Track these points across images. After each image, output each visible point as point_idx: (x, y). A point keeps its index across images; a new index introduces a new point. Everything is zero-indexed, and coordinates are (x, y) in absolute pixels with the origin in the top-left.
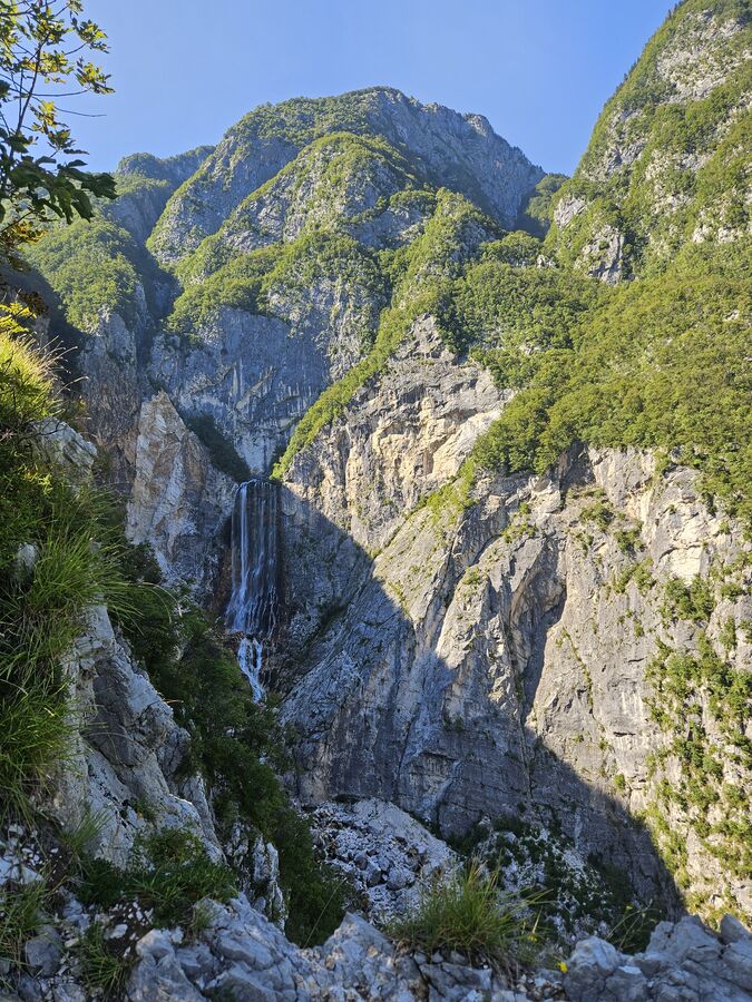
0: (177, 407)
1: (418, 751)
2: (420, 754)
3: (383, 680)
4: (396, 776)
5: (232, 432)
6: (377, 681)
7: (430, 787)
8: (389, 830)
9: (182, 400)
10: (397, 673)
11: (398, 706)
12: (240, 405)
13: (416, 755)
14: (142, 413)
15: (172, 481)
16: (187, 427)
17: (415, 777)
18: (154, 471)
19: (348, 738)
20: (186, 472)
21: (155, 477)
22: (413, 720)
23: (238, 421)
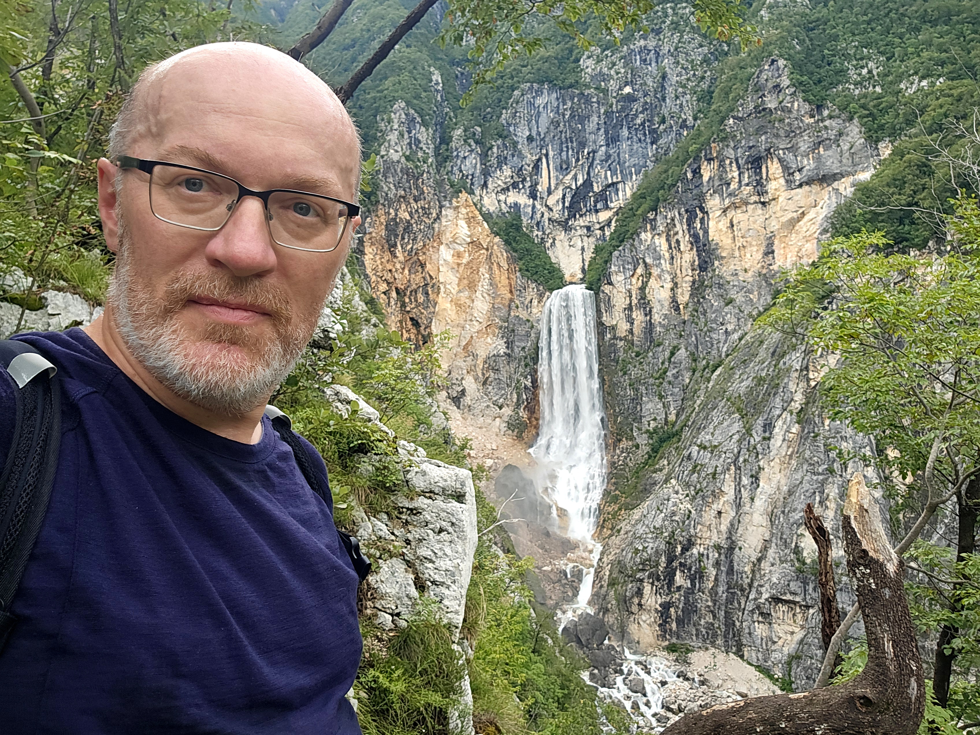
0: (480, 211)
1: (766, 596)
2: (766, 600)
3: (720, 513)
4: (738, 624)
5: (544, 233)
6: (713, 513)
7: (780, 638)
8: (729, 684)
9: (486, 201)
10: (738, 504)
11: (740, 543)
12: (551, 201)
13: (762, 601)
14: (443, 220)
15: (478, 294)
16: (492, 232)
17: (761, 625)
18: (458, 285)
19: (679, 579)
20: (492, 284)
21: (460, 291)
22: (759, 560)
23: (550, 219)
